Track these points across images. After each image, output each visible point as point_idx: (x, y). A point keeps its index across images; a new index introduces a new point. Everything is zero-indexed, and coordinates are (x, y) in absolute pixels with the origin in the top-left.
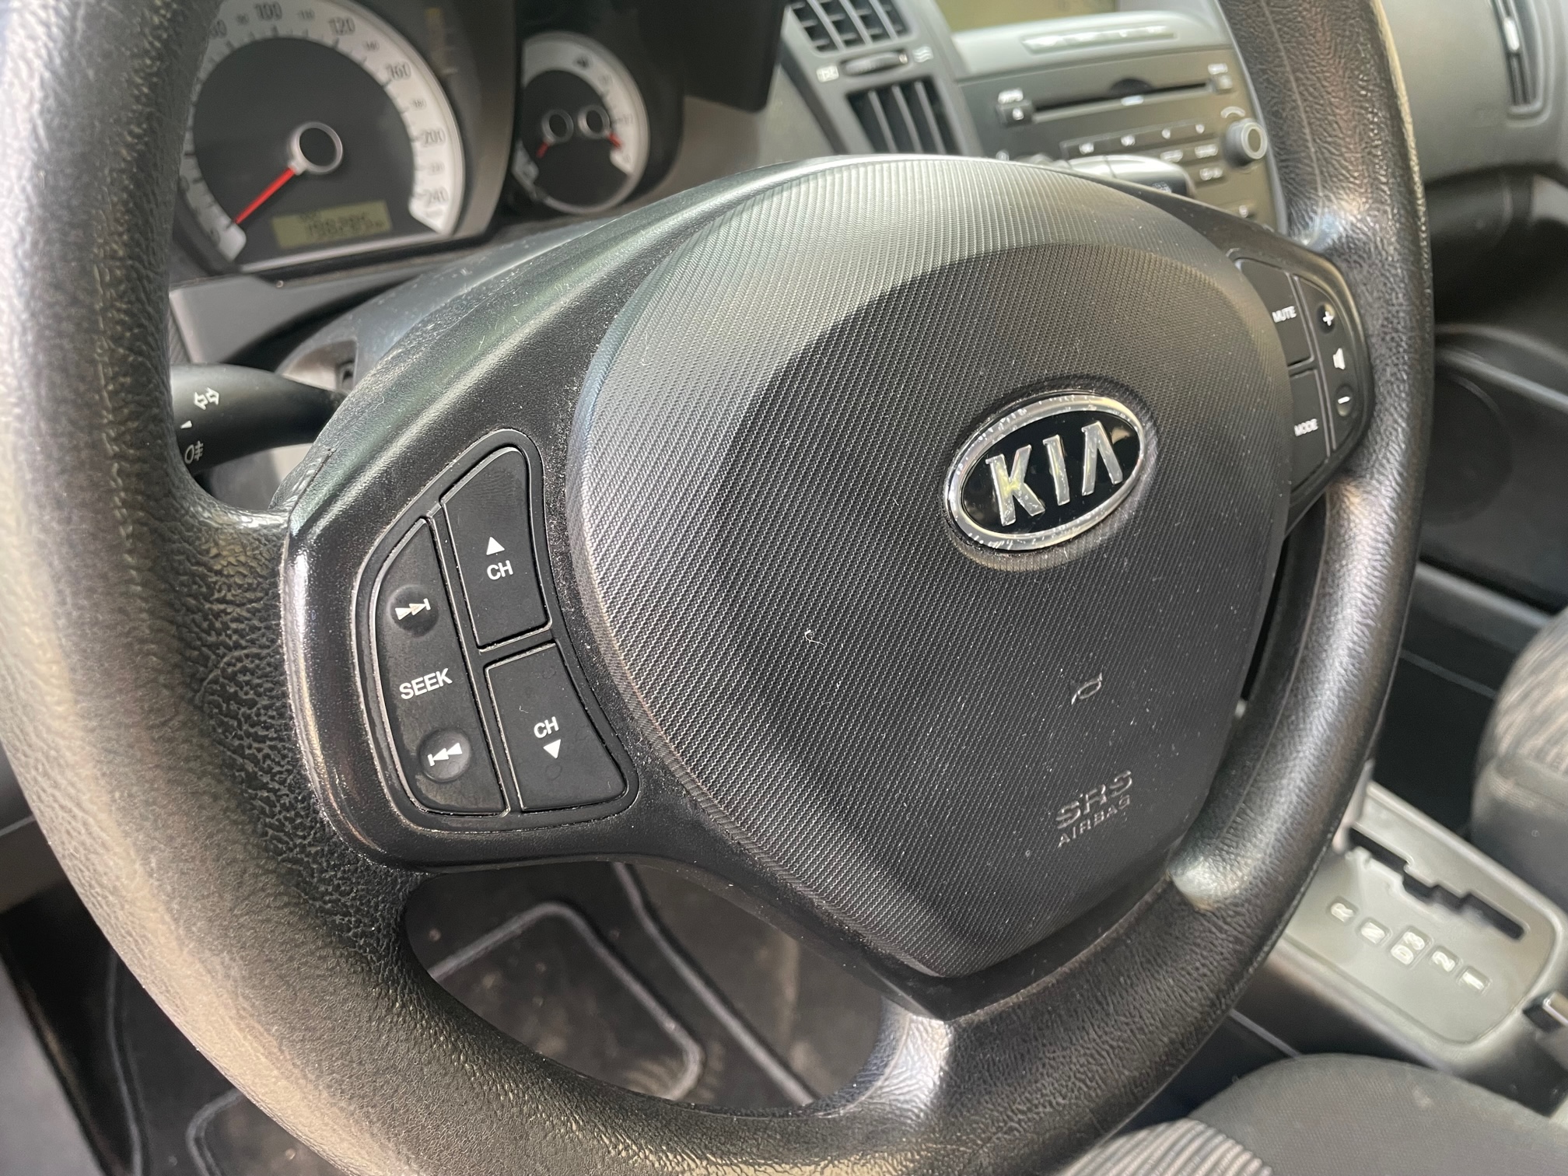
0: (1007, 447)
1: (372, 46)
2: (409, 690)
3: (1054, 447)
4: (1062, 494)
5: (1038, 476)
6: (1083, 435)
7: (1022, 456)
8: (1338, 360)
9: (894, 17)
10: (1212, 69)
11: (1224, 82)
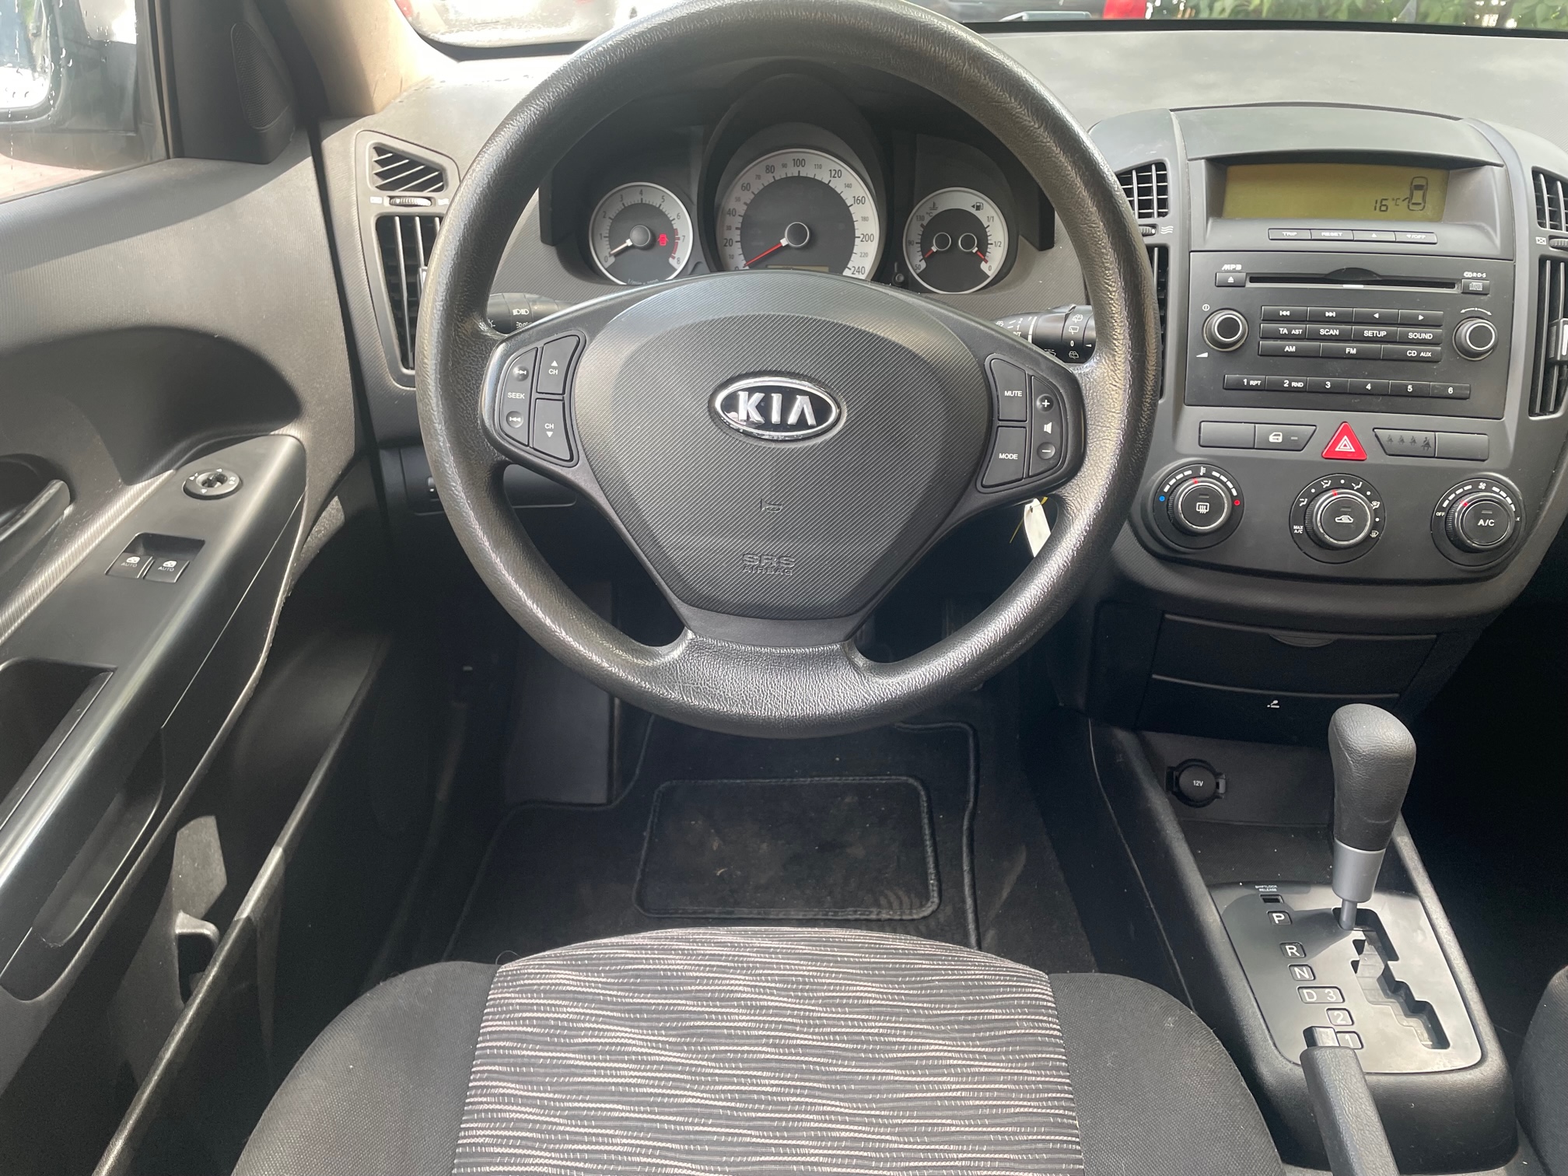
0: (751, 391)
1: (849, 186)
2: (511, 395)
3: (776, 399)
4: (775, 418)
5: (764, 408)
6: (796, 399)
7: (758, 397)
8: (1048, 428)
9: (1163, 204)
10: (1467, 274)
11: (1476, 286)
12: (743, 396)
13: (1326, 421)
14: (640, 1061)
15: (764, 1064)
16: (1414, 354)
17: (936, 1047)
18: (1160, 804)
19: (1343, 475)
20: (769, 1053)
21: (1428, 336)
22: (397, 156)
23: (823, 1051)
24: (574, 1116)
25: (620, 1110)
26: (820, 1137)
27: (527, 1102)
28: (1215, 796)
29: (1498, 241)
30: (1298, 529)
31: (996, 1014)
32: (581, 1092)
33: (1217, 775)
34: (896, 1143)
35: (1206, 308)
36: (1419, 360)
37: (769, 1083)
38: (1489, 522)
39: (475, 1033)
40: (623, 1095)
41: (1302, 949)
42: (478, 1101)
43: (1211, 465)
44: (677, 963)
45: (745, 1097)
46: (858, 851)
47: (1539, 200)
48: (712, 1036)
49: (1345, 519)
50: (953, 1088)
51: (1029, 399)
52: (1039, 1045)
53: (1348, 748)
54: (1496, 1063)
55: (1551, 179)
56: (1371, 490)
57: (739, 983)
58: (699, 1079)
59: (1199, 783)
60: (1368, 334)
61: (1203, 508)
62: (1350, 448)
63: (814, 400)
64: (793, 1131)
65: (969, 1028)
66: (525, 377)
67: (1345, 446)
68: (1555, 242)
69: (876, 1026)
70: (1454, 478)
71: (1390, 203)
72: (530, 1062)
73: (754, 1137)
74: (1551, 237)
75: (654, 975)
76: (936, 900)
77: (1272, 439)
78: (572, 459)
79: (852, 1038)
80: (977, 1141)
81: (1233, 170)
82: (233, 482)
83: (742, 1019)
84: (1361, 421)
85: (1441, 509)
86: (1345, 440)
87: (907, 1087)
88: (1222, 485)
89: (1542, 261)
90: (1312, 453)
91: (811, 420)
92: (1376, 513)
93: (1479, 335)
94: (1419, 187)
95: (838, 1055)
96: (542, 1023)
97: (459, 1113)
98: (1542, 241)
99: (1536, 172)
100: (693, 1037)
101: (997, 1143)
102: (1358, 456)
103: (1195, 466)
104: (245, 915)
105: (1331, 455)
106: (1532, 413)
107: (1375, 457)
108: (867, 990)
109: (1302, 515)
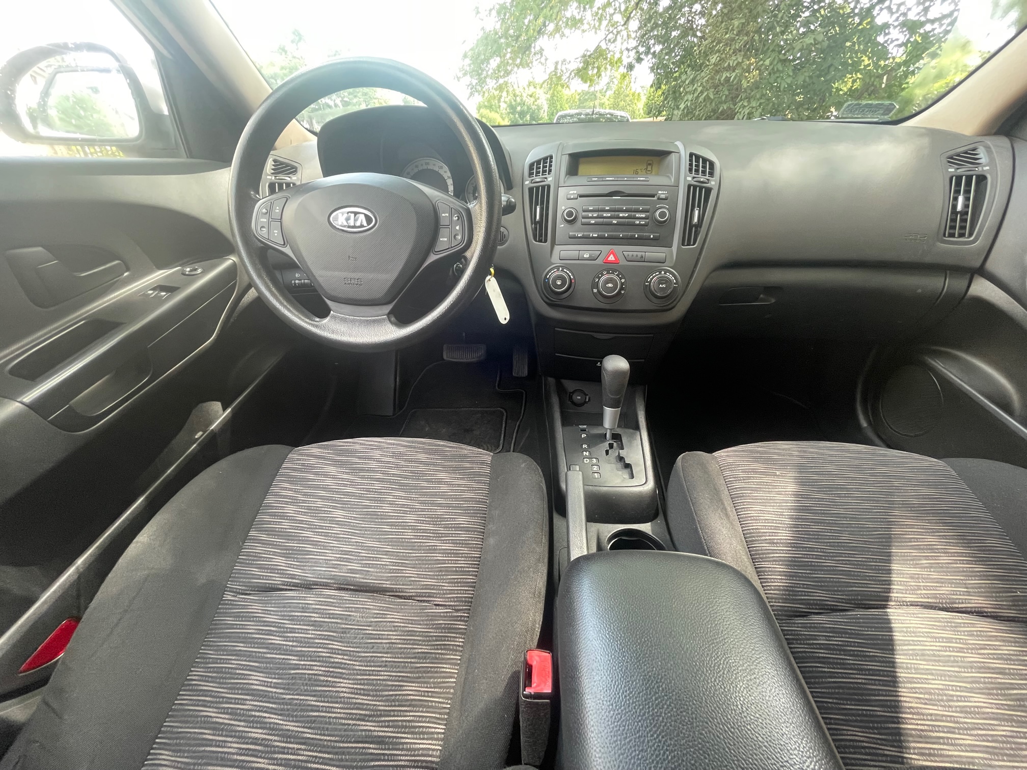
1: (445, 172)
2: (262, 220)
4: (352, 223)
6: (359, 216)
8: (458, 228)
9: (550, 171)
10: (660, 192)
11: (663, 196)
12: (340, 215)
13: (605, 249)
14: (334, 477)
15: (378, 480)
16: (638, 222)
17: (442, 475)
18: (555, 400)
19: (611, 269)
20: (379, 476)
21: (644, 216)
22: (282, 163)
23: (399, 476)
24: (305, 495)
25: (323, 493)
26: (391, 503)
27: (290, 490)
28: (585, 402)
29: (673, 180)
30: (595, 291)
31: (468, 465)
32: (310, 487)
33: (586, 395)
34: (418, 506)
35: (563, 208)
36: (639, 225)
37: (377, 486)
38: (664, 286)
39: (279, 467)
40: (324, 489)
41: (589, 446)
42: (273, 489)
43: (563, 267)
44: (357, 447)
45: (368, 490)
46: (477, 432)
47: (691, 165)
48: (362, 470)
49: (610, 285)
50: (444, 488)
51: (451, 216)
52: (480, 475)
53: (605, 370)
54: (651, 485)
55: (698, 157)
56: (621, 275)
57: (377, 454)
58: (353, 484)
59: (579, 398)
60: (621, 215)
61: (559, 283)
62: (613, 259)
63: (366, 216)
64: (382, 501)
65: (455, 470)
66: (267, 213)
67: (612, 258)
68: (695, 179)
69: (422, 468)
70: (652, 270)
71: (639, 171)
72: (294, 477)
73: (367, 503)
74: (694, 178)
75: (347, 450)
76: (501, 447)
77: (585, 256)
78: (284, 244)
79: (412, 472)
80: (448, 506)
81: (581, 160)
82: (199, 271)
83: (373, 465)
84: (618, 249)
85: (647, 282)
86: (612, 256)
87: (428, 488)
88: (567, 274)
89: (689, 186)
90: (599, 261)
91: (365, 224)
92: (622, 284)
93: (662, 215)
94: (650, 164)
95: (406, 477)
96: (303, 465)
97: (266, 492)
98: (689, 179)
99: (691, 155)
100: (355, 470)
101: (456, 507)
102: (616, 262)
103: (558, 268)
104: (212, 428)
105: (607, 262)
106: (683, 245)
107: (623, 262)
108: (422, 457)
109: (596, 285)
